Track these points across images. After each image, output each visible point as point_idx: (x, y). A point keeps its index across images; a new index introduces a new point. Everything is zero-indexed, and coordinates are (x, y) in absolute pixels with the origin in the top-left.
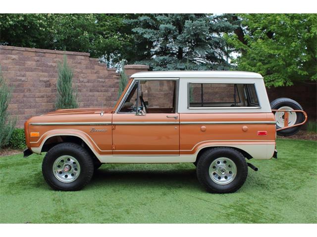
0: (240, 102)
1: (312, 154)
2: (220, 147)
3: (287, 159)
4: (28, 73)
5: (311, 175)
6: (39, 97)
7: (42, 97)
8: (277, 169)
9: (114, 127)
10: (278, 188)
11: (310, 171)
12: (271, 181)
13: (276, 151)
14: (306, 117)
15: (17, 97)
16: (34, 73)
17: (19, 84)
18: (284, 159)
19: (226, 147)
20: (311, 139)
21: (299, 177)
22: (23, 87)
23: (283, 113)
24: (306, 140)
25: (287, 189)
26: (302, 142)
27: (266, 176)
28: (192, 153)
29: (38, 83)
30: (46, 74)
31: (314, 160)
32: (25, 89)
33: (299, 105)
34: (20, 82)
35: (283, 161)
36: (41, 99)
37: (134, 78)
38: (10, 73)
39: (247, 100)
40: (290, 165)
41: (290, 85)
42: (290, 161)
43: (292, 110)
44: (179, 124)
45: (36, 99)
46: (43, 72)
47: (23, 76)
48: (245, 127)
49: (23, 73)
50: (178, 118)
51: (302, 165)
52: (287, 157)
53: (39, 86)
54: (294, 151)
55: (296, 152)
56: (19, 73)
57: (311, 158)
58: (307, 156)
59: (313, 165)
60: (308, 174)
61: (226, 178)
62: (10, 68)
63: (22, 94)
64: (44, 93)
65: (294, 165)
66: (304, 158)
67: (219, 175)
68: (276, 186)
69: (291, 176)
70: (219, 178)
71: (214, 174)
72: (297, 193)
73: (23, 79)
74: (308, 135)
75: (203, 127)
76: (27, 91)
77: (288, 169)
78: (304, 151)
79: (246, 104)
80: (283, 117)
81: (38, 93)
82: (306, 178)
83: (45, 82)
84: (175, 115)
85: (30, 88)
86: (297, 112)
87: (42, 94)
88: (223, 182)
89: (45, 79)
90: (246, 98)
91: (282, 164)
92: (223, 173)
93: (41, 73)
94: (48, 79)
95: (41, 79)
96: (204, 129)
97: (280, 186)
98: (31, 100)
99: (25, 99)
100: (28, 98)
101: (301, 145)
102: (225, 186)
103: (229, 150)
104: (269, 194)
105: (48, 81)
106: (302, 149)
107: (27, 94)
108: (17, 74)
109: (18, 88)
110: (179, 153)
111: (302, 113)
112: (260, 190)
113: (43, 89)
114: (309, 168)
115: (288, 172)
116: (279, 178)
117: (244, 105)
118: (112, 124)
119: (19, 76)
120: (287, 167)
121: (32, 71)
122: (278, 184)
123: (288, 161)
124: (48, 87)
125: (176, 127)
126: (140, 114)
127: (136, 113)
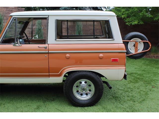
0: (103, 35)
1: (154, 69)
2: (81, 71)
3: (137, 73)
5: (153, 87)
8: (129, 82)
10: (128, 100)
11: (153, 84)
12: (123, 94)
13: (126, 74)
14: (150, 45)
18: (135, 73)
19: (85, 71)
20: (153, 58)
21: (144, 90)
23: (134, 42)
24: (150, 59)
25: (135, 102)
26: (148, 60)
27: (121, 88)
28: (60, 75)
31: (155, 74)
33: (145, 37)
35: (134, 75)
37: (12, 16)
39: (108, 33)
40: (138, 78)
41: (142, 24)
42: (139, 75)
43: (141, 40)
44: (48, 53)
48: (101, 55)
50: (47, 48)
51: (147, 79)
52: (138, 72)
54: (143, 67)
55: (144, 67)
57: (153, 72)
58: (150, 71)
59: (155, 78)
60: (151, 87)
61: (87, 94)
65: (141, 79)
66: (149, 73)
67: (81, 92)
68: (126, 98)
69: (138, 89)
70: (82, 95)
71: (78, 91)
72: (142, 106)
74: (152, 55)
75: (68, 55)
77: (137, 82)
78: (149, 67)
79: (107, 36)
80: (134, 46)
82: (149, 90)
84: (46, 45)
86: (144, 42)
88: (85, 98)
90: (107, 32)
91: (133, 78)
92: (84, 91)
96: (68, 56)
97: (129, 98)
101: (147, 62)
102: (85, 101)
103: (88, 73)
104: (120, 107)
106: (147, 65)
110: (49, 76)
111: (147, 43)
112: (114, 103)
114: (151, 81)
115: (137, 85)
116: (130, 91)
117: (106, 38)
120: (136, 80)
122: (128, 96)
123: (137, 75)
125: (46, 55)
126: (17, 45)
127: (14, 44)
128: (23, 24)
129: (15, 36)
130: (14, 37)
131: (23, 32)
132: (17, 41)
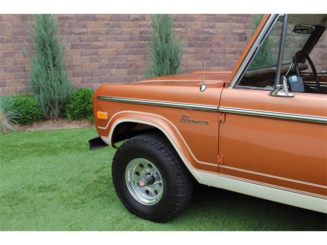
4: (218, 24)
6: (229, 53)
7: (235, 53)
9: (222, 117)
15: (202, 52)
16: (226, 23)
17: (206, 36)
22: (210, 41)
29: (231, 36)
30: (241, 25)
32: (213, 43)
34: (207, 35)
36: (233, 55)
38: (195, 24)
45: (226, 55)
46: (237, 23)
47: (212, 28)
49: (211, 24)
53: (232, 40)
56: (206, 24)
62: (196, 19)
63: (209, 49)
64: (237, 48)
73: (211, 31)
76: (215, 46)
81: (229, 49)
83: (240, 35)
85: (220, 42)
87: (234, 49)
89: (240, 31)
93: (235, 24)
94: (243, 31)
95: (234, 31)
98: (220, 56)
99: (212, 55)
100: (216, 53)
105: (244, 34)
107: (215, 49)
108: (204, 24)
109: (204, 42)
113: (236, 43)
118: (217, 111)
119: (206, 28)
121: (223, 22)
124: (243, 41)
126: (280, 94)
127: (273, 89)
128: (308, 33)
129: (277, 66)
130: (274, 68)
131: (302, 55)
132: (281, 83)
